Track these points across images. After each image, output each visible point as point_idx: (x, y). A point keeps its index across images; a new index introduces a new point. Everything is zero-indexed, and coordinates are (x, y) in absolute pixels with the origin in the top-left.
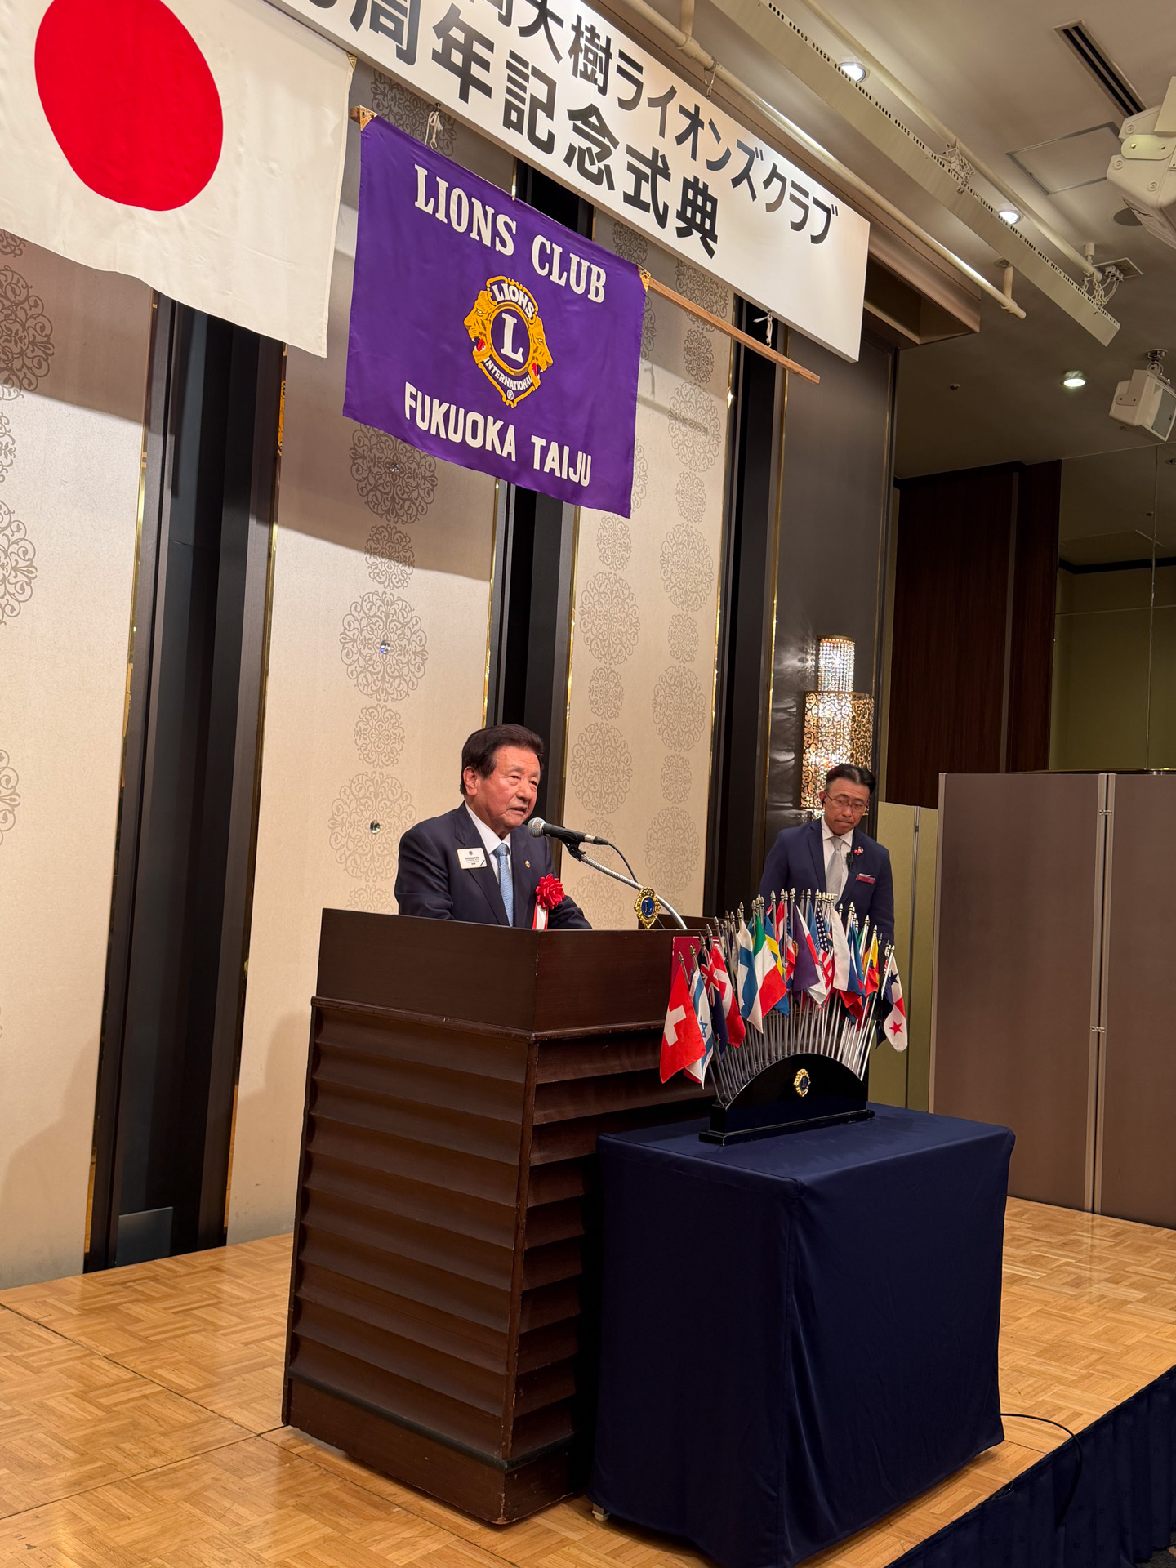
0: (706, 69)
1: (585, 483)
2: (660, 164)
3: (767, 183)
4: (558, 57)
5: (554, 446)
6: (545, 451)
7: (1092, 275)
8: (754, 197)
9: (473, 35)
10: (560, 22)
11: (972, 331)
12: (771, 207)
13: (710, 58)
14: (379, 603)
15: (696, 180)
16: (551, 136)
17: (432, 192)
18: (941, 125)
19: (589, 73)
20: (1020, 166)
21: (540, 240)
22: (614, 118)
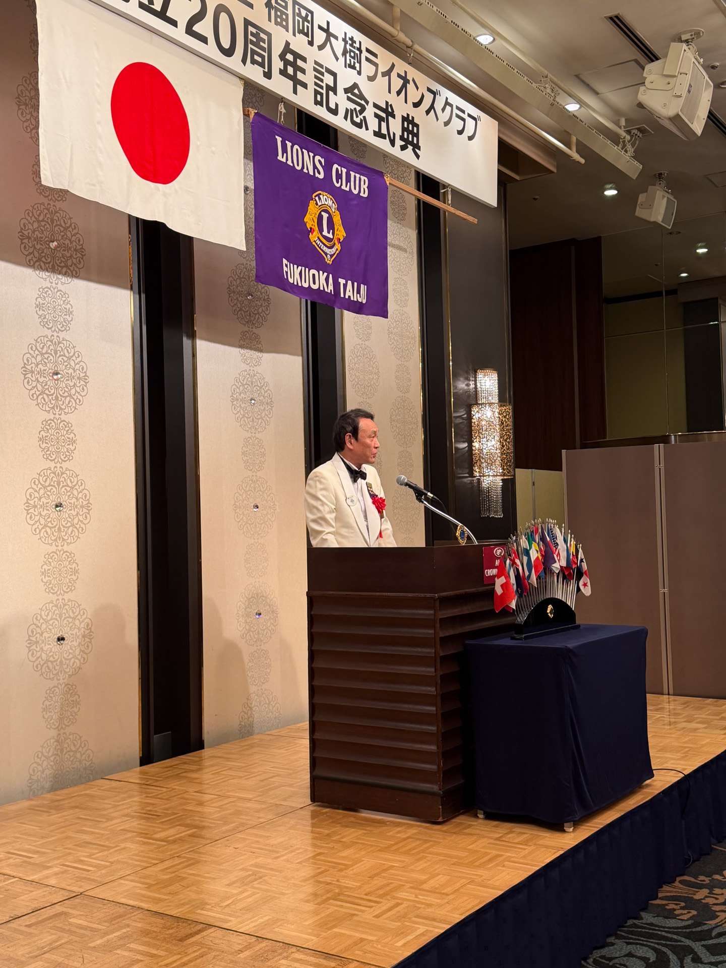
0: (408, 47)
1: (364, 302)
2: (390, 110)
3: (443, 110)
4: (337, 59)
5: (350, 283)
6: (345, 286)
7: (624, 138)
8: (437, 119)
9: (297, 56)
10: (336, 38)
11: (552, 172)
12: (447, 124)
13: (410, 41)
14: (248, 376)
15: (408, 115)
16: (337, 105)
17: (285, 150)
18: (539, 66)
19: (352, 64)
20: (583, 82)
21: (335, 166)
22: (366, 88)
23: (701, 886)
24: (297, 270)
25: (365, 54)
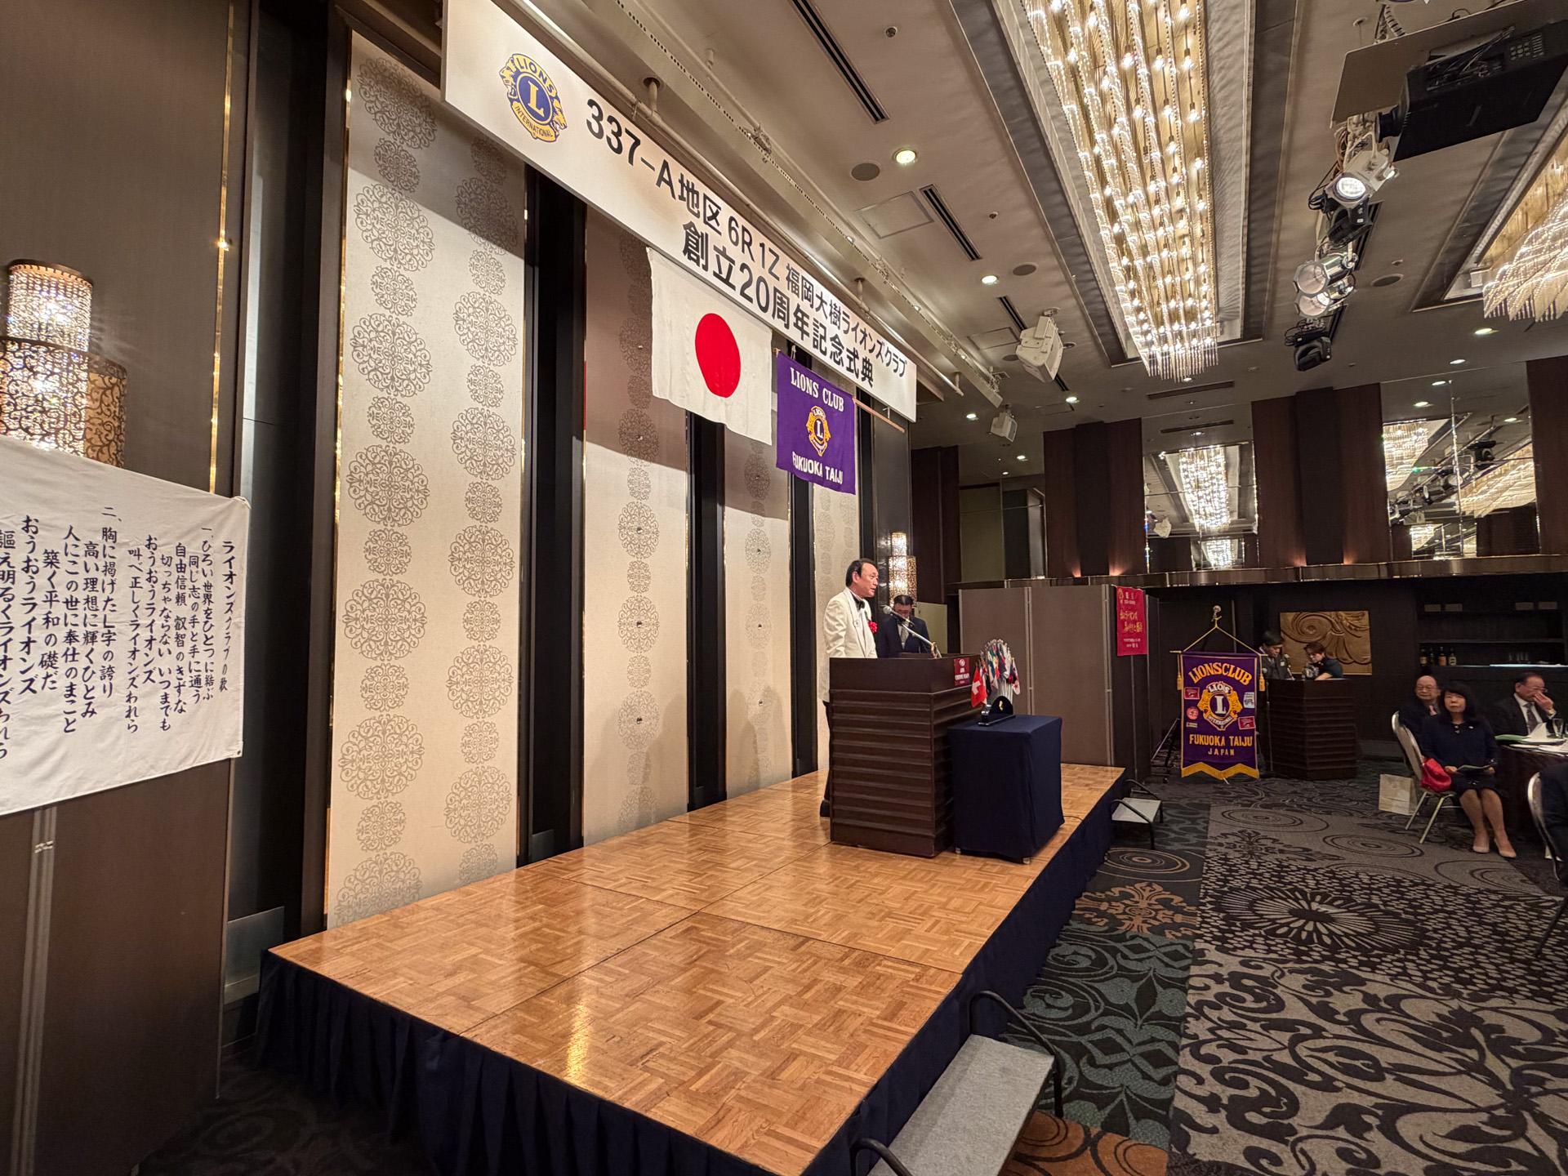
0: (867, 312)
1: (841, 483)
2: (856, 354)
3: (886, 355)
4: (827, 318)
5: (832, 470)
6: (829, 471)
7: (993, 379)
8: (883, 361)
9: (804, 314)
10: (826, 303)
12: (888, 364)
13: (868, 309)
14: (756, 533)
15: (866, 357)
16: (826, 349)
17: (796, 378)
18: (946, 328)
19: (835, 322)
20: (971, 341)
21: (825, 390)
22: (842, 338)
23: (1102, 900)
24: (801, 460)
25: (842, 315)
